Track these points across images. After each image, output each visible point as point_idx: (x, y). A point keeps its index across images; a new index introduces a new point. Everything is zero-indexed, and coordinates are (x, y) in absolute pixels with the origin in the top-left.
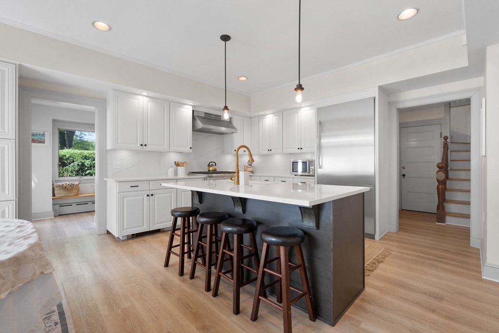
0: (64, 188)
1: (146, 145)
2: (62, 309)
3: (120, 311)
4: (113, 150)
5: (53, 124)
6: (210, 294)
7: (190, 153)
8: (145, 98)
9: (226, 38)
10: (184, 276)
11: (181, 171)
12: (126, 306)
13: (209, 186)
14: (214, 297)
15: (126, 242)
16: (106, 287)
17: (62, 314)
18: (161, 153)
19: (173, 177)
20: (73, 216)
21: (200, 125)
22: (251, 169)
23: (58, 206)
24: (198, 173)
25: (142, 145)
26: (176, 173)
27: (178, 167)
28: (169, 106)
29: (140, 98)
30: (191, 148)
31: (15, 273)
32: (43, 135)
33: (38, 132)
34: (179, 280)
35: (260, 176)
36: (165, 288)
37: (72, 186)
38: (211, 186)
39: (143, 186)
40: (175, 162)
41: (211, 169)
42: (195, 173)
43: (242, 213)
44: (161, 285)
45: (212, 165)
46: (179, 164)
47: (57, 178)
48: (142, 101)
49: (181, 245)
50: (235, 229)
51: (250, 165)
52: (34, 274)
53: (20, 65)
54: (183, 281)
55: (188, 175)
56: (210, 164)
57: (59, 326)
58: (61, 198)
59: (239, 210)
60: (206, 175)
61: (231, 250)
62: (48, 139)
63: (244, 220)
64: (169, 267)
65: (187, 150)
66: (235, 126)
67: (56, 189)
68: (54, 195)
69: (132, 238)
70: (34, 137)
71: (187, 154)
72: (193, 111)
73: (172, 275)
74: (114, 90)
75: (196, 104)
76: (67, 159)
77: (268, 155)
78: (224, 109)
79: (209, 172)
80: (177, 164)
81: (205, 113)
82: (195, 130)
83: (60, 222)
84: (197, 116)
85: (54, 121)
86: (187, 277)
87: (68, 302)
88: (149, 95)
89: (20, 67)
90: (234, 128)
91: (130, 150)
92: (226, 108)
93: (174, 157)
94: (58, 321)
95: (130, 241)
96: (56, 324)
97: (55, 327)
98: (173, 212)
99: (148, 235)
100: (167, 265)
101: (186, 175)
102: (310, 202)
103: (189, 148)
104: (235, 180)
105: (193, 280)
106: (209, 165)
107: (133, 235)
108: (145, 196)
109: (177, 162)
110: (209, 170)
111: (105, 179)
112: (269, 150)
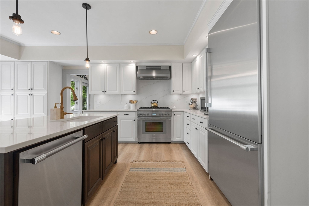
1: (105, 91)
7: (135, 94)
8: (105, 64)
11: (133, 106)
18: (122, 95)
26: (129, 108)
27: (131, 104)
28: (119, 66)
30: (134, 91)
40: (130, 101)
45: (154, 103)
48: (104, 67)
53: (50, 61)
72: (137, 67)
74: (90, 63)
110: (152, 106)
112: (197, 89)
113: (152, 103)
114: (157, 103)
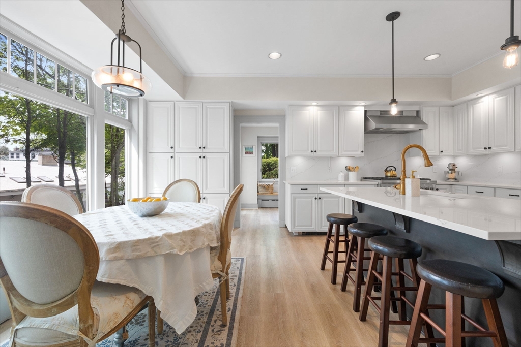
0: (264, 187)
1: (315, 152)
2: (241, 276)
3: (273, 294)
4: (289, 157)
5: (258, 140)
6: (357, 315)
7: (362, 156)
8: (315, 107)
9: (393, 17)
10: (336, 285)
11: (353, 177)
12: (279, 292)
13: (386, 194)
14: (361, 321)
15: (297, 238)
16: (271, 271)
17: (239, 280)
18: (331, 158)
19: (343, 182)
20: (269, 209)
21: (373, 125)
22: (453, 175)
23: (261, 200)
24: (373, 178)
25: (312, 152)
26: (347, 178)
27: (350, 173)
28: (338, 111)
29: (310, 108)
30: (362, 152)
31: (193, 241)
32: (252, 148)
33: (250, 146)
34: (330, 288)
35: (467, 186)
36: (314, 289)
37: (268, 186)
38: (388, 194)
39: (311, 189)
40: (346, 167)
41: (389, 174)
42: (370, 178)
43: (405, 231)
44: (312, 285)
45: (390, 170)
46: (350, 169)
47: (261, 179)
48: (313, 112)
49: (334, 252)
50: (386, 250)
51: (450, 170)
52: (203, 244)
53: (232, 102)
54: (334, 290)
55: (361, 180)
56: (388, 169)
57: (235, 287)
58: (262, 194)
59: (401, 226)
60: (379, 182)
61: (381, 274)
62: (255, 151)
63: (408, 242)
64: (325, 271)
65: (359, 153)
66: (424, 121)
67: (259, 187)
68: (258, 192)
69: (302, 235)
70: (247, 150)
71: (360, 158)
72: (366, 112)
73: (324, 279)
74: (290, 106)
75: (368, 103)
76: (272, 165)
77: (485, 155)
78: (391, 103)
79: (386, 178)
80: (348, 169)
81: (381, 111)
82: (367, 131)
83: (261, 212)
84: (370, 116)
85: (258, 137)
86: (339, 287)
87: (246, 272)
88: (319, 104)
89: (232, 104)
90: (424, 123)
91: (304, 157)
92: (394, 101)
93: (344, 162)
94: (236, 284)
95: (300, 238)
96: (235, 285)
97: (233, 287)
98: (329, 217)
99: (316, 236)
100: (323, 268)
101: (357, 180)
102: (490, 234)
103: (360, 152)
104: (400, 189)
105: (343, 293)
106: (386, 169)
107: (303, 232)
108: (314, 199)
109: (348, 167)
110: (387, 176)
111: (284, 182)
112: (485, 148)
113: (386, 170)
114: (395, 170)
